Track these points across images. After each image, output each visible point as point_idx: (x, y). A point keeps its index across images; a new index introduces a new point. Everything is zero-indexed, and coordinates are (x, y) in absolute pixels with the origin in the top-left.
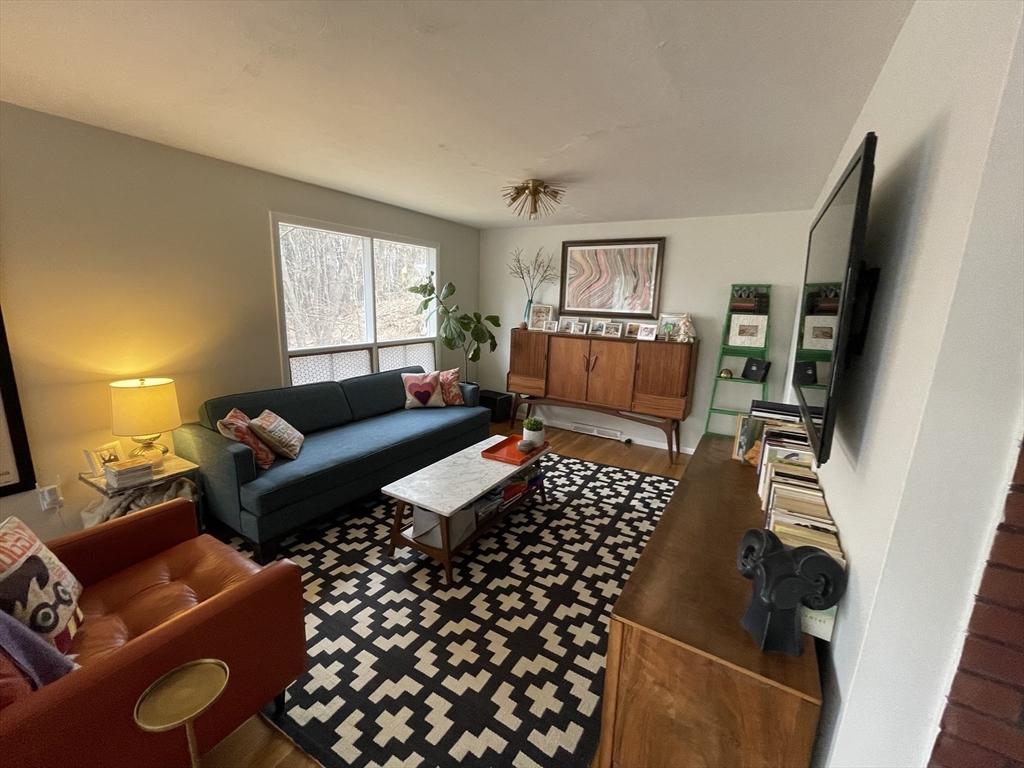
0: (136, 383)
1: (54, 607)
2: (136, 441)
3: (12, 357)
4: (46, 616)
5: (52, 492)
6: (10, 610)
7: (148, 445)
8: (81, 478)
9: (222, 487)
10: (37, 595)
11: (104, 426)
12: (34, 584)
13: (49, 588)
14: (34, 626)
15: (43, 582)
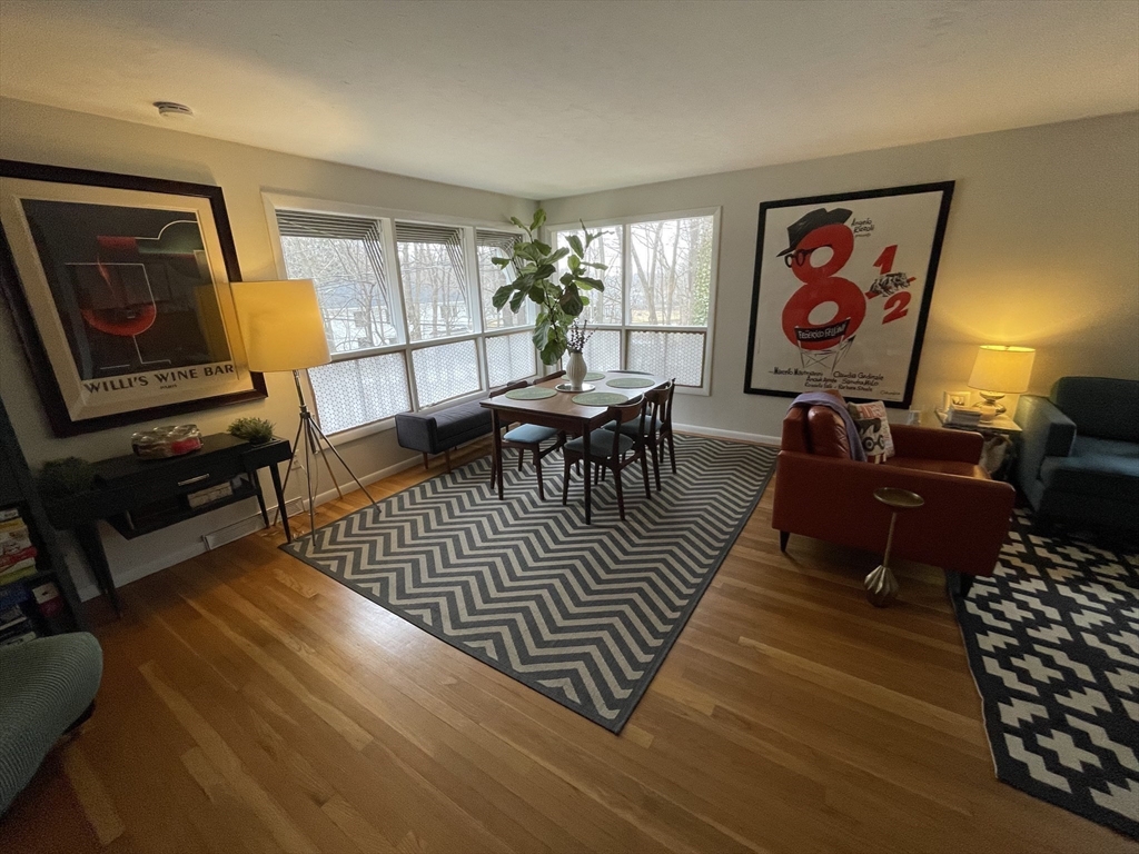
0: (1002, 348)
1: (875, 444)
2: (982, 395)
3: (929, 319)
4: (870, 444)
5: (916, 415)
6: (859, 431)
7: (991, 402)
8: (936, 412)
9: (1031, 451)
10: (870, 433)
11: (963, 380)
12: (872, 428)
13: (877, 435)
14: (864, 444)
15: (876, 430)
